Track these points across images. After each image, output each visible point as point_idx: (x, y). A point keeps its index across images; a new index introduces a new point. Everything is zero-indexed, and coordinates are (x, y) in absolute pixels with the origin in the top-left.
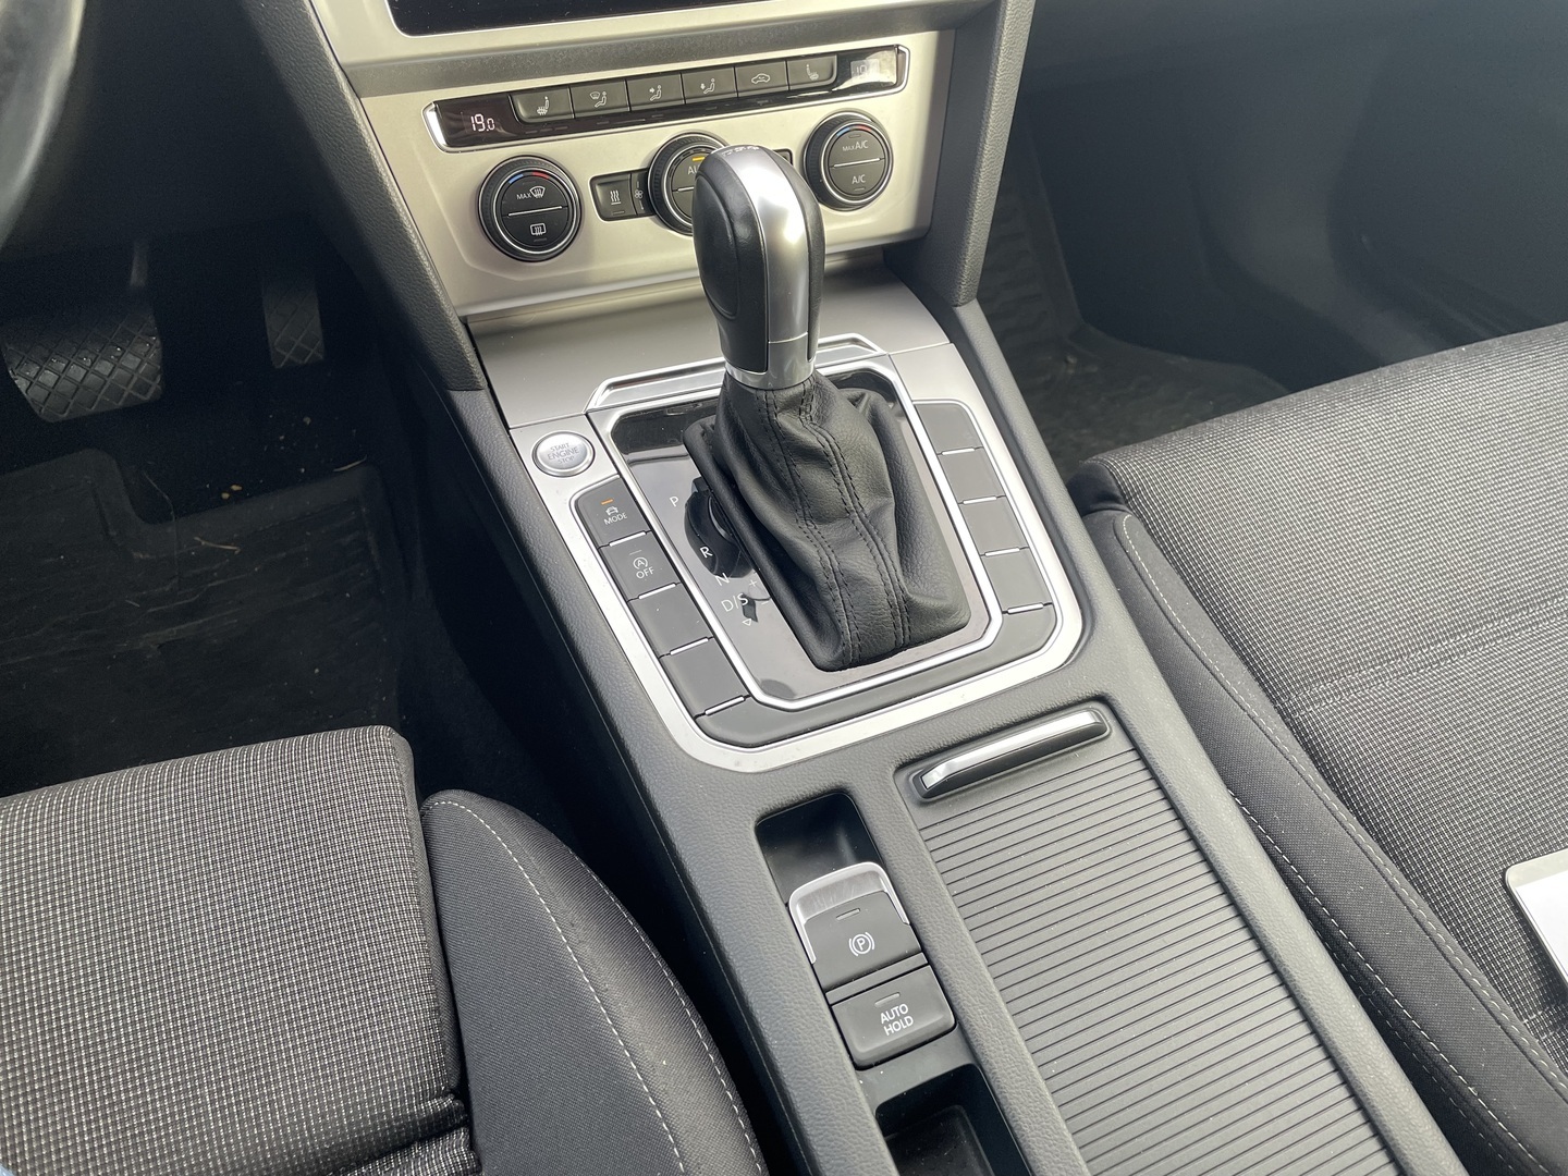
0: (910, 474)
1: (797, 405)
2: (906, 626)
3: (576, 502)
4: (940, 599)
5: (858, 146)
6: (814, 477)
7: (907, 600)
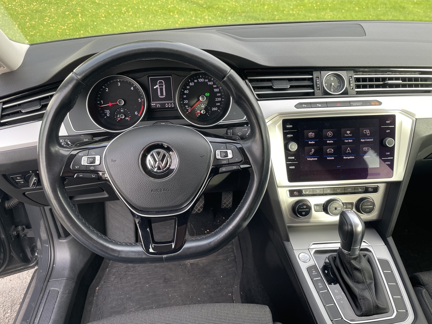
0: (377, 275)
1: (355, 259)
2: (376, 310)
3: (307, 268)
4: (383, 305)
5: (368, 204)
6: (357, 274)
7: (377, 305)
